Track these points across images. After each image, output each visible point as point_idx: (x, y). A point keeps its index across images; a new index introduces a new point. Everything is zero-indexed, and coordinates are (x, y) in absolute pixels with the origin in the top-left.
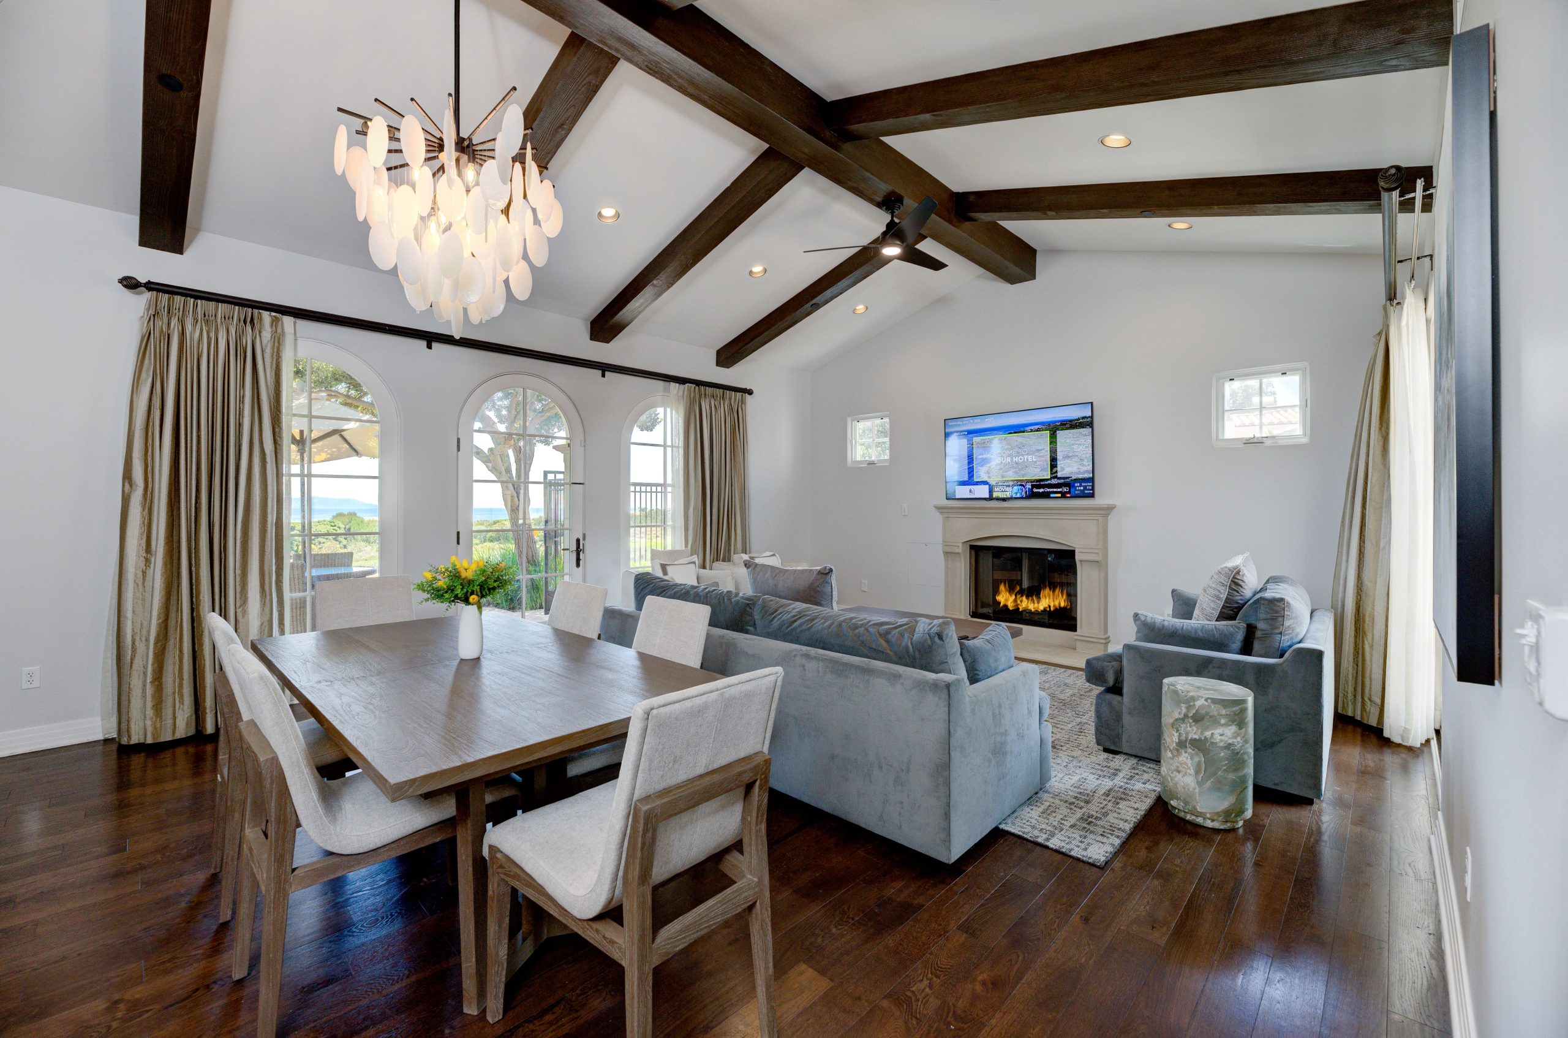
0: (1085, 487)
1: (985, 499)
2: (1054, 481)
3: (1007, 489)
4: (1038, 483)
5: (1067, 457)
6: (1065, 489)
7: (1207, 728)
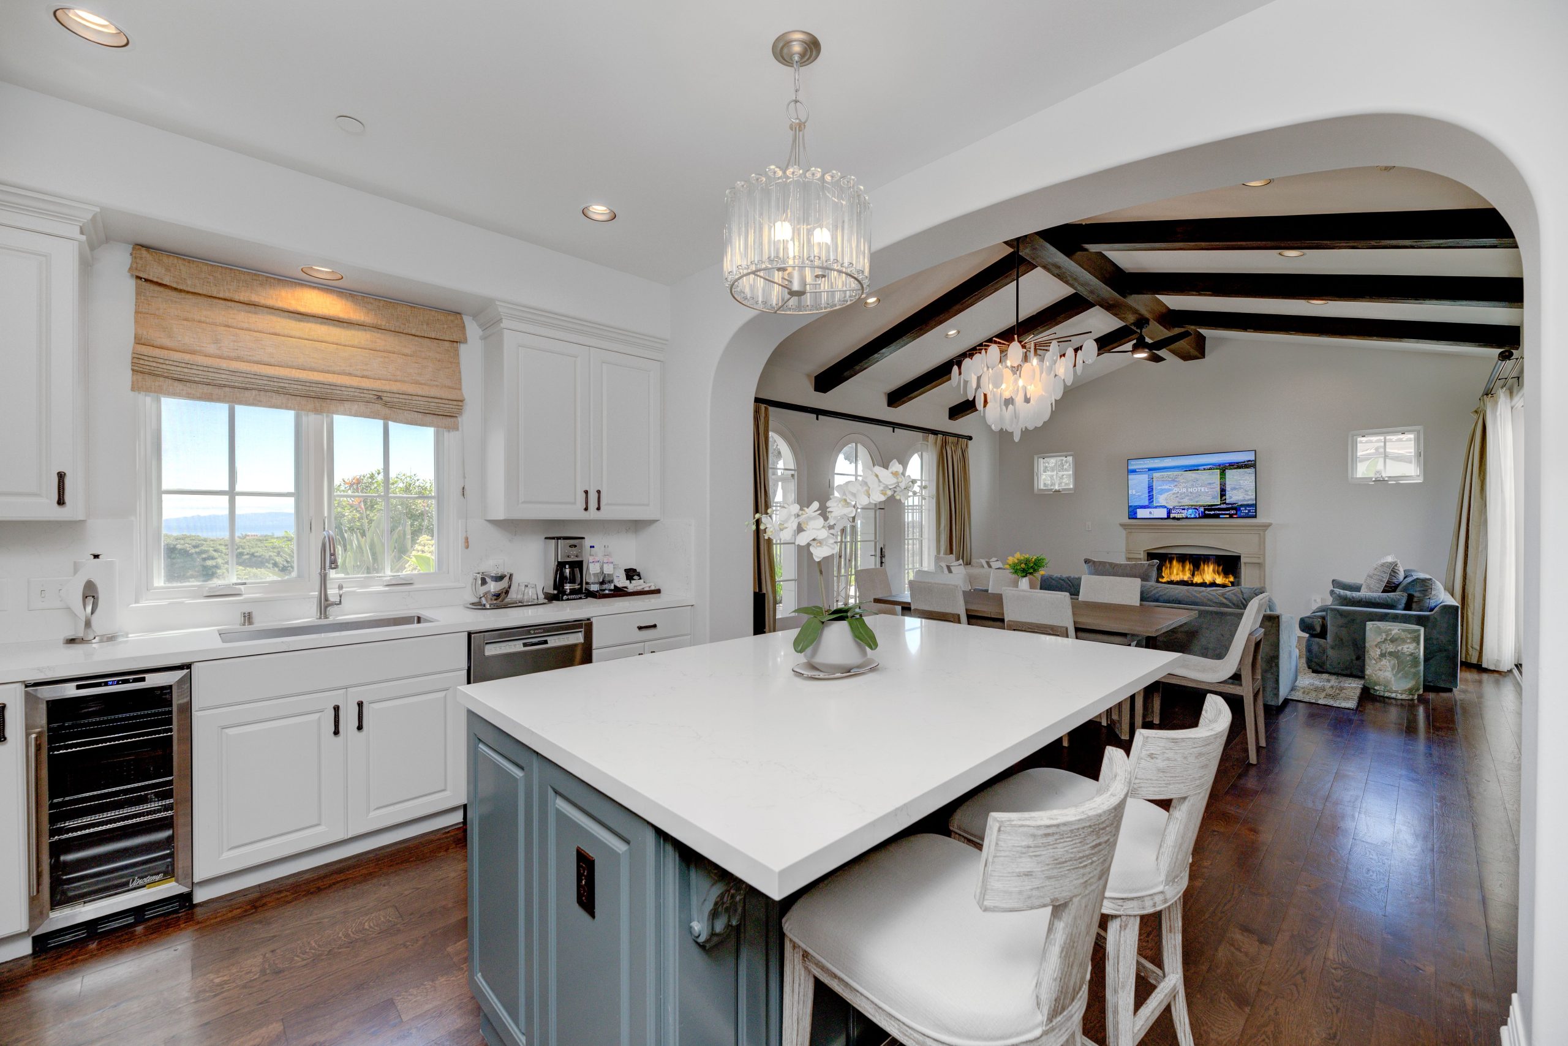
0: (1249, 511)
1: (1165, 519)
2: (1224, 506)
3: (1183, 511)
4: (1210, 508)
5: (1234, 489)
6: (1232, 512)
7: (1399, 645)
